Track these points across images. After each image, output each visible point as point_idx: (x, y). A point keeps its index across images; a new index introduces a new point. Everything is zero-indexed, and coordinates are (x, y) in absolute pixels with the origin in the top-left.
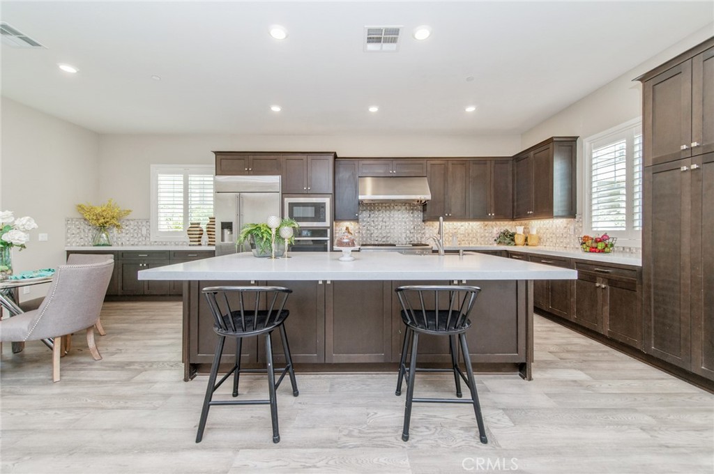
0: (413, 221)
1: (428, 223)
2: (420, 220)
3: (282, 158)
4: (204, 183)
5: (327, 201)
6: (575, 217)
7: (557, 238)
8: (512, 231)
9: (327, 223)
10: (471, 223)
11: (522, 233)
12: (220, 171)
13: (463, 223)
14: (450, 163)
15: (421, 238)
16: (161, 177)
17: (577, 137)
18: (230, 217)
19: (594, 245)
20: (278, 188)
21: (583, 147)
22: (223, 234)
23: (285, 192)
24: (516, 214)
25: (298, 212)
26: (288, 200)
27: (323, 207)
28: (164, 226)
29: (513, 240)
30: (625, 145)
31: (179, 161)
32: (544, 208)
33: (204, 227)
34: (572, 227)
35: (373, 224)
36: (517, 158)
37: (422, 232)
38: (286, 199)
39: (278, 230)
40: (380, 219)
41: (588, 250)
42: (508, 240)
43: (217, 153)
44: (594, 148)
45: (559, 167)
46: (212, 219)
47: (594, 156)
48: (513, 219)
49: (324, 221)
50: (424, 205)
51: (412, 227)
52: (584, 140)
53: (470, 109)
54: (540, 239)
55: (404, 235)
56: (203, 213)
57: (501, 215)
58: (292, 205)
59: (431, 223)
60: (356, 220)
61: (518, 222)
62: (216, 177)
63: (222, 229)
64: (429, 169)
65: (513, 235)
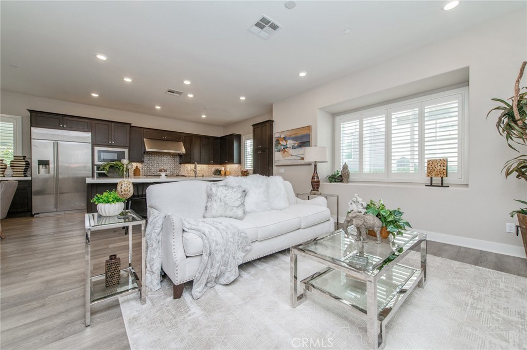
0: (174, 164)
1: (183, 165)
2: (178, 163)
3: (92, 122)
5: (126, 150)
6: (240, 164)
8: (220, 169)
10: (203, 165)
11: (224, 170)
12: (35, 124)
15: (179, 172)
17: (241, 135)
18: (47, 157)
19: (244, 173)
20: (89, 140)
22: (39, 168)
24: (222, 162)
26: (97, 149)
27: (123, 154)
29: (220, 173)
32: (231, 161)
34: (239, 168)
35: (151, 164)
36: (222, 138)
37: (179, 169)
40: (156, 162)
42: (218, 173)
43: (32, 111)
44: (246, 140)
45: (235, 145)
47: (246, 143)
48: (220, 164)
50: (180, 156)
51: (174, 167)
52: (243, 137)
54: (230, 172)
57: (216, 163)
58: (100, 152)
60: (142, 162)
61: (222, 166)
62: (32, 128)
63: (39, 164)
64: (183, 138)
65: (220, 171)
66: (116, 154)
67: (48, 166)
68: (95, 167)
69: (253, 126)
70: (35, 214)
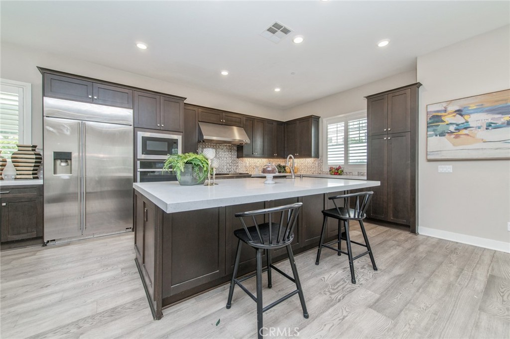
0: (231, 157)
1: (240, 159)
2: (236, 156)
3: (134, 93)
5: (179, 138)
6: (318, 158)
7: (308, 168)
12: (50, 92)
14: (256, 121)
15: (236, 169)
17: (320, 117)
19: (336, 171)
21: (323, 122)
23: (138, 126)
26: (141, 134)
27: (175, 143)
29: (285, 170)
30: (343, 125)
32: (306, 152)
34: (317, 163)
37: (237, 165)
38: (138, 133)
41: (333, 173)
42: (283, 170)
43: (45, 71)
44: (329, 124)
45: (313, 131)
47: (329, 128)
48: (284, 158)
50: (238, 147)
51: (231, 161)
52: (324, 119)
53: (277, 90)
55: (226, 167)
57: (279, 156)
58: (145, 139)
59: (242, 159)
62: (45, 98)
63: (55, 159)
64: (244, 122)
65: (284, 167)
66: (167, 143)
67: (69, 161)
68: (139, 162)
69: (369, 98)
70: (48, 242)
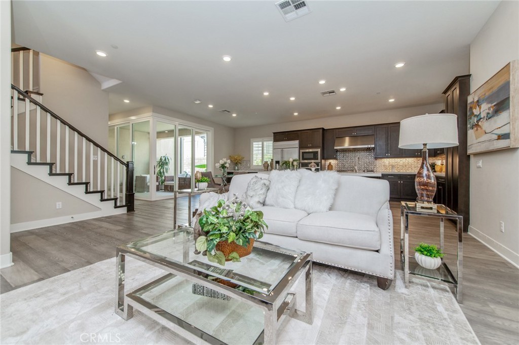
0: (369, 159)
3: (299, 132)
4: (269, 144)
5: (319, 150)
9: (319, 161)
11: (440, 164)
12: (276, 140)
13: (402, 159)
15: (374, 168)
16: (254, 143)
18: (279, 159)
20: (297, 146)
22: (276, 165)
23: (301, 147)
25: (306, 156)
26: (302, 151)
27: (317, 153)
28: (255, 163)
31: (261, 136)
33: (269, 163)
35: (345, 161)
37: (375, 165)
38: (301, 150)
39: (292, 163)
40: (350, 158)
43: (274, 133)
46: (272, 160)
49: (317, 159)
56: (268, 158)
58: (303, 153)
63: (276, 163)
